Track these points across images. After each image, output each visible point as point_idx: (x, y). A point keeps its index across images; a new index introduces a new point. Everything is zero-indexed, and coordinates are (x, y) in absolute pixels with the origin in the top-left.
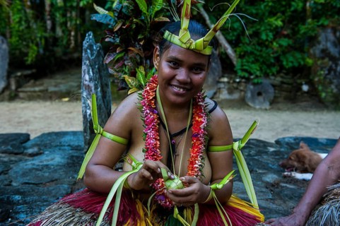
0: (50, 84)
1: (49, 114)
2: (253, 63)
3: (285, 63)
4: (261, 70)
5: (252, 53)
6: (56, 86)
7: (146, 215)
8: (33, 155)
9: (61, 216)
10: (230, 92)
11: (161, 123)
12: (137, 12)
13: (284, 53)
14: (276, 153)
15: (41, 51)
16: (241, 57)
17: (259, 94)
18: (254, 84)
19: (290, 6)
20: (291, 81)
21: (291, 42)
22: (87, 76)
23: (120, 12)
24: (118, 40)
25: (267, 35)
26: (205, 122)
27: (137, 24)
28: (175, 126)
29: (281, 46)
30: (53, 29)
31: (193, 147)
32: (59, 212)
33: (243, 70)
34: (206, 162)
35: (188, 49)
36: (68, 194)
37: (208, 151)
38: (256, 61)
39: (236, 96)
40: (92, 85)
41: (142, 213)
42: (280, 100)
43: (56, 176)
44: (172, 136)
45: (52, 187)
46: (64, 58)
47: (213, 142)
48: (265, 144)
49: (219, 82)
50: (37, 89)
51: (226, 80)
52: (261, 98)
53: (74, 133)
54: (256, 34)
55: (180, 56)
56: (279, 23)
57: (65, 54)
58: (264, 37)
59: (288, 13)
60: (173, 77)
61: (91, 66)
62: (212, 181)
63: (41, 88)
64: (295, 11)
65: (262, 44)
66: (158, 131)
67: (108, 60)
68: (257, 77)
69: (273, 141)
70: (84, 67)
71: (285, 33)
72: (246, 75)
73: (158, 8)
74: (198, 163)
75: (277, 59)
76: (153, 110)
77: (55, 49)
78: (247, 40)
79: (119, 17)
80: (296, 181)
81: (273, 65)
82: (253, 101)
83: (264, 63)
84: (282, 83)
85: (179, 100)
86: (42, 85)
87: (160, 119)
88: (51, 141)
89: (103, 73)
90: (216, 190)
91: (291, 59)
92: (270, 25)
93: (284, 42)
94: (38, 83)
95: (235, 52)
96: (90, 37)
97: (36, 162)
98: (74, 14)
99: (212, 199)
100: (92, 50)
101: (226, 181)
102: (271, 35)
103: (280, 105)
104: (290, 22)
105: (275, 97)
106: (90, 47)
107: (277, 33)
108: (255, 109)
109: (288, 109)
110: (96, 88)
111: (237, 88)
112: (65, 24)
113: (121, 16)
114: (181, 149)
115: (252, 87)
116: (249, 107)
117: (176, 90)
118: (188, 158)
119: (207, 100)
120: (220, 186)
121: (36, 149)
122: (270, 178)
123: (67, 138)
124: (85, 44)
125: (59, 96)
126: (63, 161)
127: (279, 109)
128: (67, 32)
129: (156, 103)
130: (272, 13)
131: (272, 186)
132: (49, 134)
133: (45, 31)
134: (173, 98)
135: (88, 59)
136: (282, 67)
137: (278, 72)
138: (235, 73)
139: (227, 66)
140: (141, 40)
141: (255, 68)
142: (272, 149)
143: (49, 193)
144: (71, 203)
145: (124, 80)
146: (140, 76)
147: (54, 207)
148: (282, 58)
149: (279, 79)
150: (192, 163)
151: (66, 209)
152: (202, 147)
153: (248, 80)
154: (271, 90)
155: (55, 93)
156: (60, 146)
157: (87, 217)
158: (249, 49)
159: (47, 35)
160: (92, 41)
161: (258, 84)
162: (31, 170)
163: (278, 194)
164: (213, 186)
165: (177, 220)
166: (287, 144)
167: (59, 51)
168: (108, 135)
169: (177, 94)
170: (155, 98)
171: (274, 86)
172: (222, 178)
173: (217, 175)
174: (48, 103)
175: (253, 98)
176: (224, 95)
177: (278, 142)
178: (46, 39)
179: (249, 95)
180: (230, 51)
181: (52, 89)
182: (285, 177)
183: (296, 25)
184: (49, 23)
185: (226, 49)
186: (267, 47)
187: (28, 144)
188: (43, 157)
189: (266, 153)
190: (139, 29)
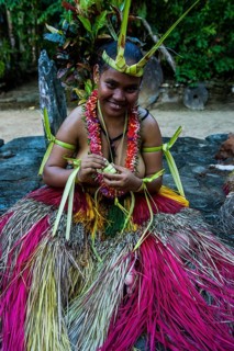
0: (19, 95)
1: (19, 121)
2: (190, 69)
3: (218, 68)
4: (197, 76)
5: (189, 60)
6: (23, 97)
7: (94, 205)
8: (7, 157)
9: (27, 208)
10: (171, 96)
11: (102, 130)
12: (82, 30)
13: (217, 59)
14: (205, 149)
15: (8, 66)
16: (180, 64)
17: (195, 97)
18: (191, 88)
19: (223, 15)
20: (222, 84)
21: (223, 49)
22: (43, 90)
23: (68, 31)
24: (67, 57)
25: (203, 43)
26: (138, 128)
27: (83, 42)
28: (114, 133)
29: (214, 53)
30: (17, 45)
31: (129, 148)
32: (26, 205)
33: (181, 76)
34: (140, 161)
35: (124, 73)
36: (36, 189)
37: (142, 151)
38: (193, 67)
39: (176, 99)
40: (48, 97)
41: (90, 204)
42: (213, 101)
43: (26, 174)
44: (112, 141)
45: (23, 183)
46: (29, 71)
47: (146, 144)
48: (197, 141)
49: (161, 88)
50: (8, 100)
51: (167, 85)
52: (197, 100)
53: (39, 138)
54: (193, 42)
55: (116, 79)
56: (213, 32)
57: (29, 67)
58: (200, 45)
59: (222, 22)
60: (111, 96)
61: (47, 81)
62: (146, 175)
63: (11, 99)
64: (228, 19)
65: (198, 51)
66: (100, 137)
67: (61, 75)
68: (193, 81)
69: (203, 138)
70: (40, 82)
71: (219, 40)
72: (184, 80)
73: (100, 26)
74: (134, 161)
75: (211, 65)
76: (94, 120)
77: (20, 64)
78: (185, 49)
79: (67, 36)
80: (219, 172)
81: (207, 70)
82: (190, 104)
83: (199, 68)
84: (215, 86)
85: (116, 113)
86: (11, 96)
87: (101, 126)
88: (21, 145)
89: (57, 86)
90: (147, 183)
91: (223, 64)
92: (205, 34)
93: (218, 49)
94: (8, 94)
95: (175, 59)
96: (43, 55)
97: (10, 163)
98: (33, 31)
99: (143, 190)
100: (46, 67)
101: (156, 176)
102: (206, 43)
103: (213, 106)
104: (223, 30)
105: (209, 99)
106: (45, 64)
107: (212, 41)
108: (191, 110)
109: (220, 109)
110: (52, 100)
111: (176, 93)
112: (26, 40)
113: (69, 35)
114: (119, 151)
115: (189, 91)
116: (186, 109)
117: (113, 106)
118: (125, 158)
119: (140, 109)
120: (150, 180)
121: (9, 153)
122: (199, 169)
123: (33, 142)
124: (40, 62)
125: (27, 105)
126: (31, 162)
127: (212, 110)
128: (28, 47)
129: (97, 114)
130: (207, 23)
131: (199, 177)
132: (19, 139)
133: (10, 48)
134: (110, 112)
135: (43, 75)
136: (215, 72)
137: (212, 77)
138: (175, 78)
139: (168, 73)
140: (87, 56)
141: (192, 74)
142: (202, 145)
143: (21, 187)
144: (35, 197)
145: (74, 93)
146: (88, 89)
147: (22, 201)
148: (215, 64)
149: (212, 83)
150: (128, 162)
151: (31, 202)
152: (136, 148)
153: (186, 85)
154: (206, 93)
155: (22, 102)
156: (28, 149)
157: (47, 208)
158: (187, 56)
159: (11, 51)
160: (46, 59)
161: (194, 88)
162: (6, 169)
163: (204, 183)
164: (145, 180)
165: (118, 207)
166: (215, 140)
167: (23, 65)
168: (59, 142)
169: (114, 109)
170: (96, 109)
171: (208, 89)
172: (154, 173)
173: (151, 171)
174: (18, 112)
175: (190, 101)
176: (165, 99)
177: (207, 139)
178: (11, 54)
179: (187, 98)
180: (170, 59)
181: (20, 99)
182: (211, 168)
183: (228, 33)
184: (13, 40)
185: (166, 57)
186: (203, 54)
187: (3, 148)
188: (15, 159)
189: (197, 149)
190: (85, 46)
